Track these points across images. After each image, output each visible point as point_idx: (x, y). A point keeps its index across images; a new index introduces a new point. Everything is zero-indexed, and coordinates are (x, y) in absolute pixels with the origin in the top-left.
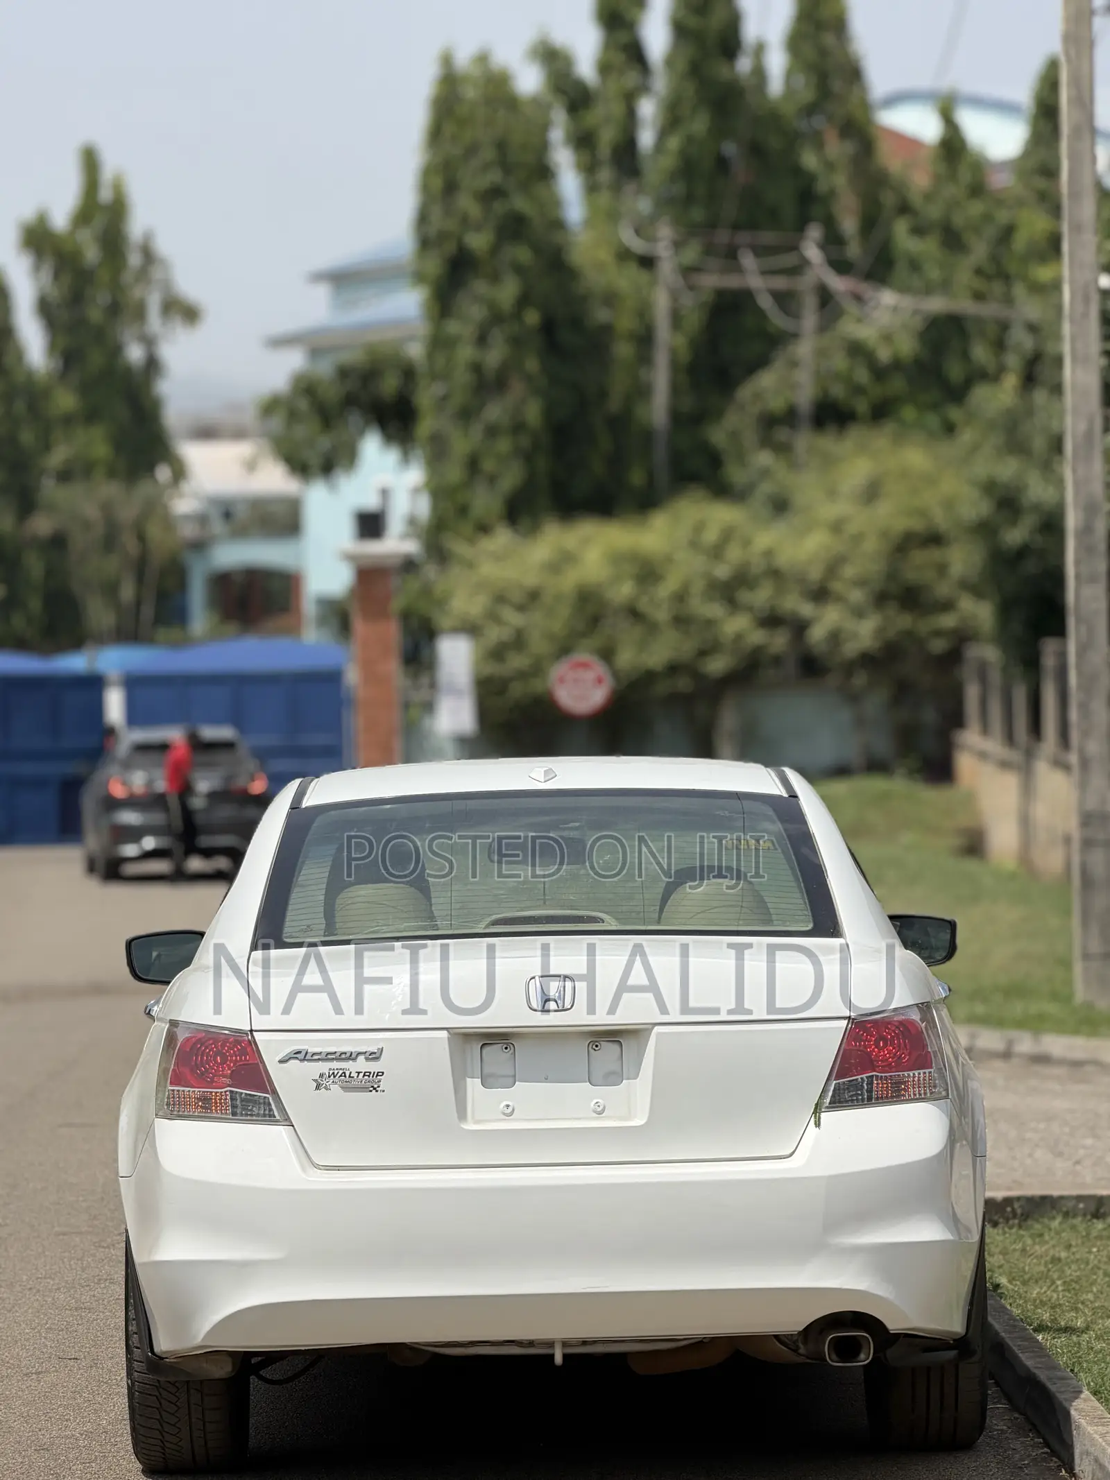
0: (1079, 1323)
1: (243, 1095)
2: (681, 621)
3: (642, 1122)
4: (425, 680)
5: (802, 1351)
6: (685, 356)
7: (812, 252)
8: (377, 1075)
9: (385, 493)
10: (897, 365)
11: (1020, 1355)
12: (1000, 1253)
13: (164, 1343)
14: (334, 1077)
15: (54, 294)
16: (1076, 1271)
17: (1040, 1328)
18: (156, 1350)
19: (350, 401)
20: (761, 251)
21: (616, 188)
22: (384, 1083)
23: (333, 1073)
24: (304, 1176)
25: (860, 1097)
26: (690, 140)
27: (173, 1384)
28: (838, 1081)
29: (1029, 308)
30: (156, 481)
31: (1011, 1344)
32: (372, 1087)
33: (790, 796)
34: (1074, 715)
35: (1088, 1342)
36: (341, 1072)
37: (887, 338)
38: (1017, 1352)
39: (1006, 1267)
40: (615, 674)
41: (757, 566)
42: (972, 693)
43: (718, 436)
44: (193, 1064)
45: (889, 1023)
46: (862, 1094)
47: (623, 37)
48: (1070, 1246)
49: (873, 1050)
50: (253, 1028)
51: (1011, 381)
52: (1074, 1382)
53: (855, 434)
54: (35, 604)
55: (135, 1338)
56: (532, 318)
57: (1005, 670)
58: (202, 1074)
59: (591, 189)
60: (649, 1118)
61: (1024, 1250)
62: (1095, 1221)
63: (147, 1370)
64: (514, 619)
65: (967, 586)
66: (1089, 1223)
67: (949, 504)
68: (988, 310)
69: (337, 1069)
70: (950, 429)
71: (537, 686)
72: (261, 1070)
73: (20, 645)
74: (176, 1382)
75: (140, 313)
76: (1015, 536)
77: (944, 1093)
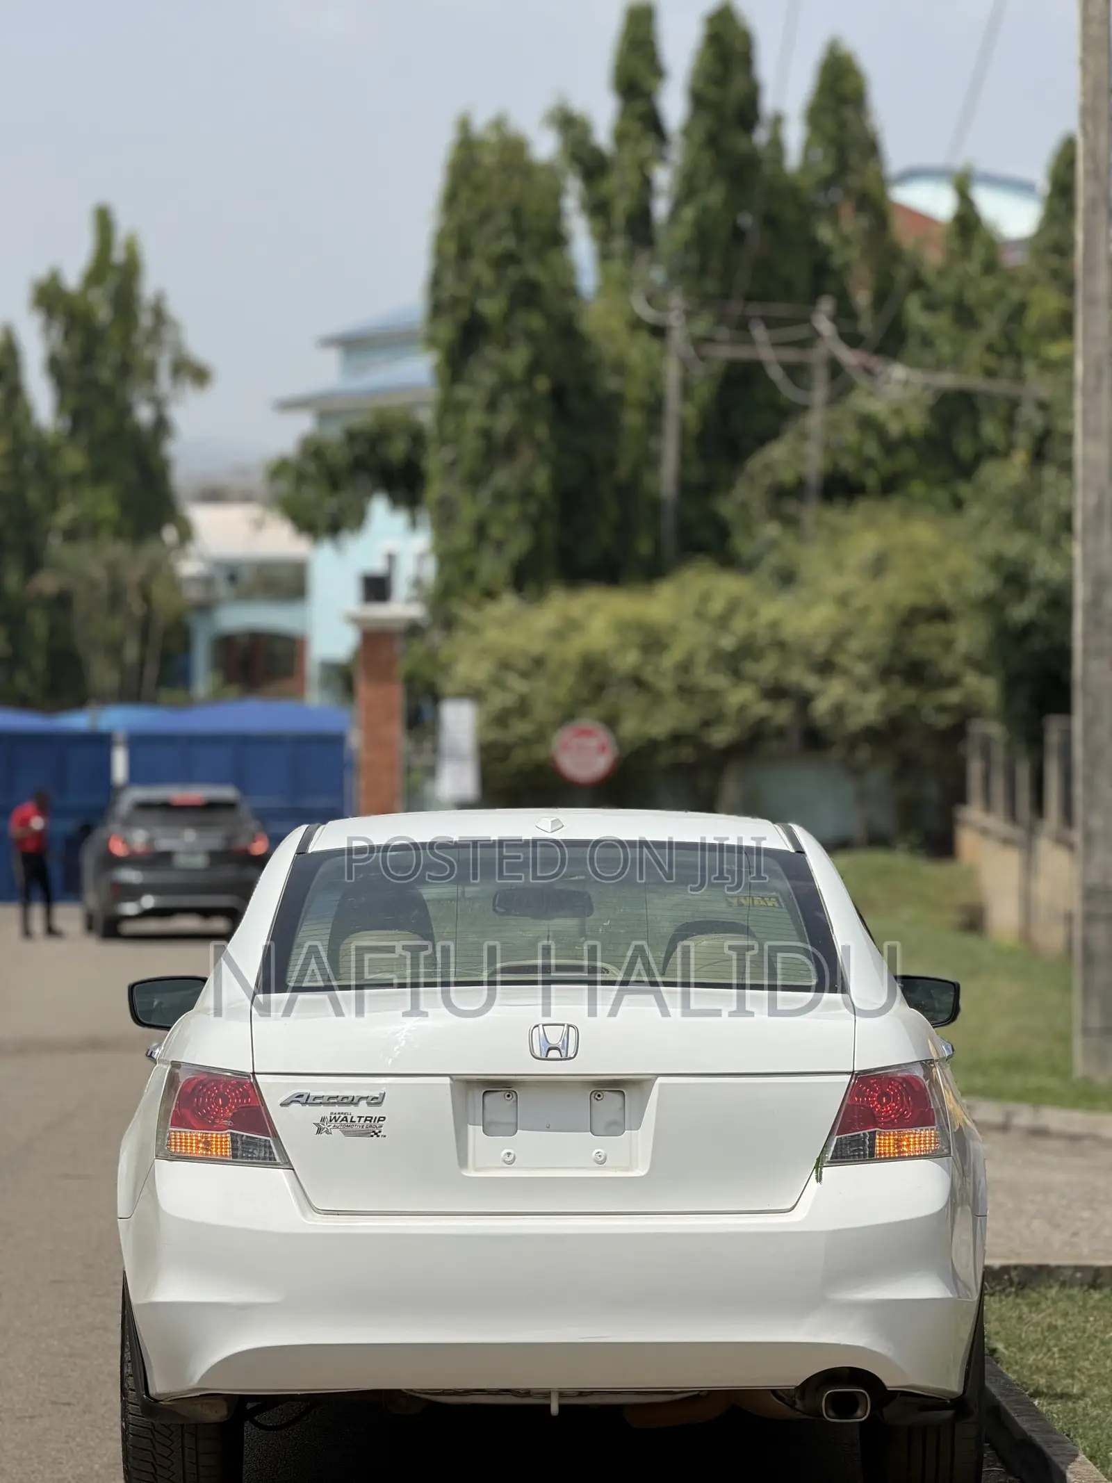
0: (1076, 1390)
1: (244, 1138)
2: (685, 691)
3: (642, 1173)
4: (427, 745)
5: (799, 1405)
6: (694, 426)
7: (824, 324)
8: (379, 1120)
9: (391, 558)
10: (907, 440)
11: (1016, 1418)
12: (997, 1320)
13: (159, 1385)
14: (336, 1121)
15: (65, 353)
16: (1072, 1339)
17: (1037, 1394)
18: (151, 1392)
19: (358, 465)
20: (771, 323)
21: (630, 257)
22: (386, 1128)
23: (335, 1117)
24: (304, 1220)
25: (862, 1153)
26: (705, 210)
27: (168, 1427)
28: (840, 1136)
29: (1038, 385)
30: (162, 542)
31: (1007, 1408)
32: (374, 1132)
33: (798, 852)
34: (1078, 789)
35: (1084, 1409)
36: (342, 1116)
37: (898, 412)
38: (1013, 1415)
39: (1003, 1334)
40: (620, 742)
41: (763, 636)
42: (975, 768)
43: (726, 507)
44: (194, 1105)
45: (892, 1079)
46: (864, 1150)
47: (640, 106)
48: (1067, 1314)
49: (876, 1107)
50: (256, 1071)
51: (1020, 457)
52: (1069, 1445)
53: (863, 507)
54: (39, 662)
55: (130, 1381)
56: (542, 384)
57: (1009, 746)
58: (204, 1115)
59: (605, 256)
60: (650, 1170)
61: (1020, 1318)
62: (1092, 1291)
63: (142, 1412)
64: (519, 685)
65: (972, 662)
66: (1086, 1293)
67: (956, 580)
68: (1001, 387)
69: (339, 1113)
70: (958, 504)
71: (540, 753)
72: (262, 1114)
73: (23, 703)
74: (172, 1424)
75: (150, 373)
76: (1022, 612)
77: (946, 1151)
